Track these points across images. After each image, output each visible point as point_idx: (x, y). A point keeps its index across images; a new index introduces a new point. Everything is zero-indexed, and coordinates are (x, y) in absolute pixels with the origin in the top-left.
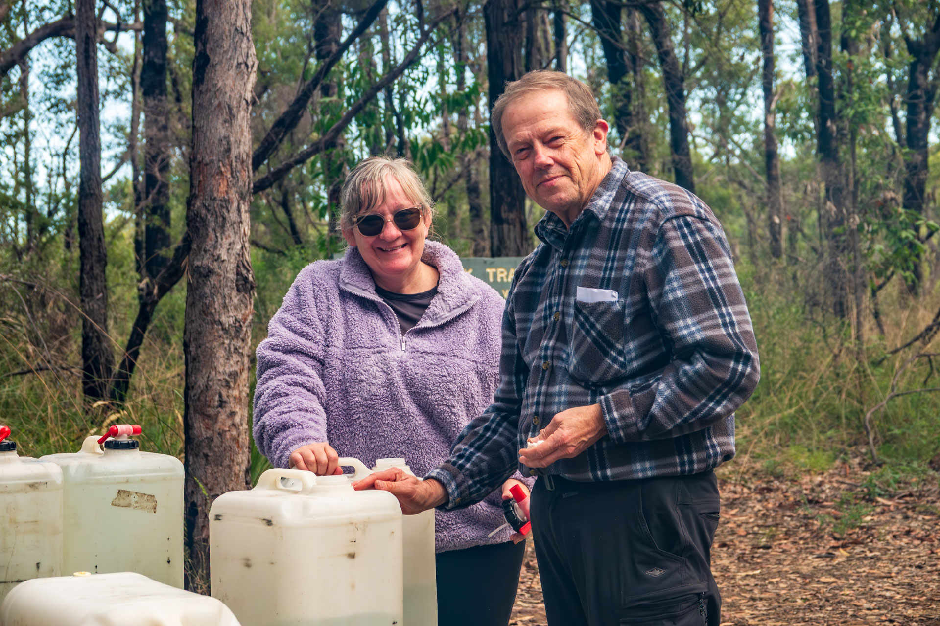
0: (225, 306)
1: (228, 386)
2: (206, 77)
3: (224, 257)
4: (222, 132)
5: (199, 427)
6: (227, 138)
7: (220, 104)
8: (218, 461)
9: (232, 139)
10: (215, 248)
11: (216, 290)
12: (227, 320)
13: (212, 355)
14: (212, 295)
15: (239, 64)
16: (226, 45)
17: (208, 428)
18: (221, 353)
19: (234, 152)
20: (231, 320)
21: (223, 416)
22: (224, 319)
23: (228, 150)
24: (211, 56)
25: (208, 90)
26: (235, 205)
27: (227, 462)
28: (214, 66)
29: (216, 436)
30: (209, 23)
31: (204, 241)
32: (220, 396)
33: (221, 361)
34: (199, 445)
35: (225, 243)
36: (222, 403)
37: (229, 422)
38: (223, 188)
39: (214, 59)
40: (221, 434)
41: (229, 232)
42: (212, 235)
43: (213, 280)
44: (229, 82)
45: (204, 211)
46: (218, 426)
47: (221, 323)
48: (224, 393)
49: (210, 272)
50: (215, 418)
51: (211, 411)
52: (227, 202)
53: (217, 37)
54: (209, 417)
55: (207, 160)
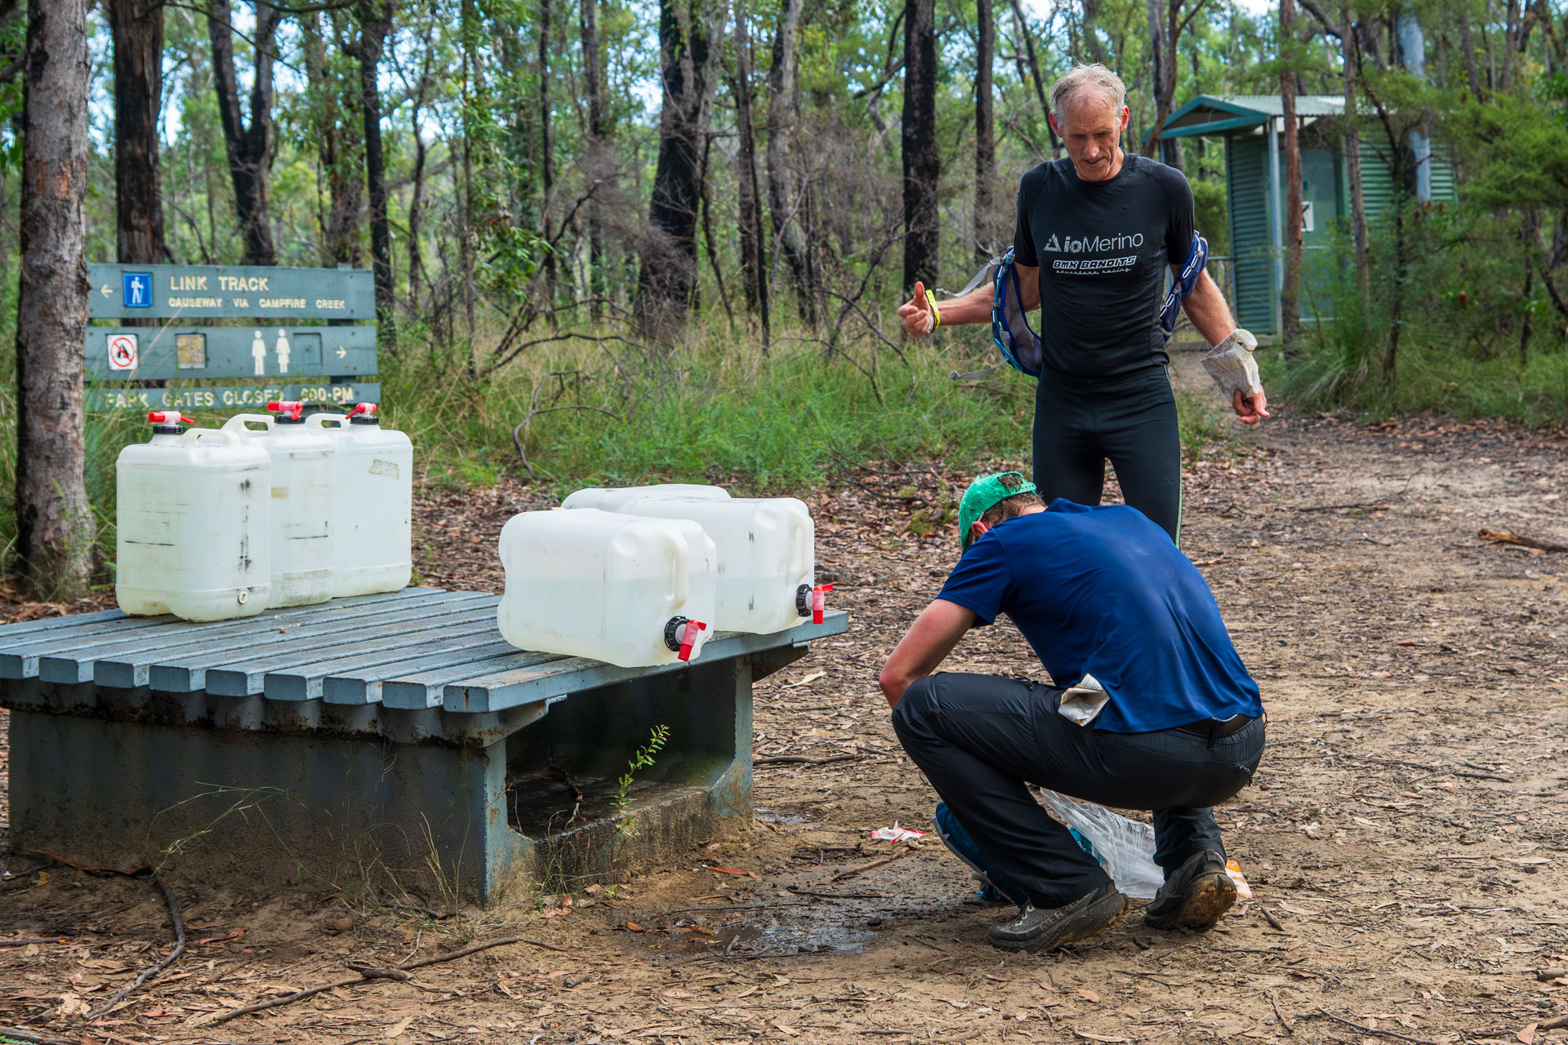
0: (66, 308)
1: (70, 388)
2: (45, 74)
3: (67, 258)
4: (63, 131)
5: (39, 428)
6: (68, 137)
7: (60, 103)
8: (61, 463)
9: (73, 139)
10: (57, 248)
11: (58, 291)
12: (69, 321)
13: (54, 357)
14: (54, 295)
15: (79, 63)
16: (66, 43)
17: (49, 430)
18: (62, 355)
19: (75, 152)
20: (73, 322)
21: (65, 418)
22: (65, 320)
23: (69, 150)
24: (51, 54)
25: (48, 88)
26: (75, 205)
27: (69, 464)
28: (53, 64)
29: (58, 438)
30: (48, 20)
31: (44, 241)
32: (62, 397)
33: (63, 362)
34: (39, 447)
35: (67, 242)
36: (64, 405)
37: (70, 425)
38: (64, 188)
39: (54, 56)
40: (63, 436)
41: (70, 233)
42: (53, 234)
43: (55, 281)
44: (70, 81)
45: (44, 211)
46: (60, 428)
47: (62, 324)
48: (66, 395)
49: (52, 272)
50: (57, 420)
51: (53, 413)
52: (68, 201)
53: (57, 34)
54: (51, 418)
55: (47, 158)
